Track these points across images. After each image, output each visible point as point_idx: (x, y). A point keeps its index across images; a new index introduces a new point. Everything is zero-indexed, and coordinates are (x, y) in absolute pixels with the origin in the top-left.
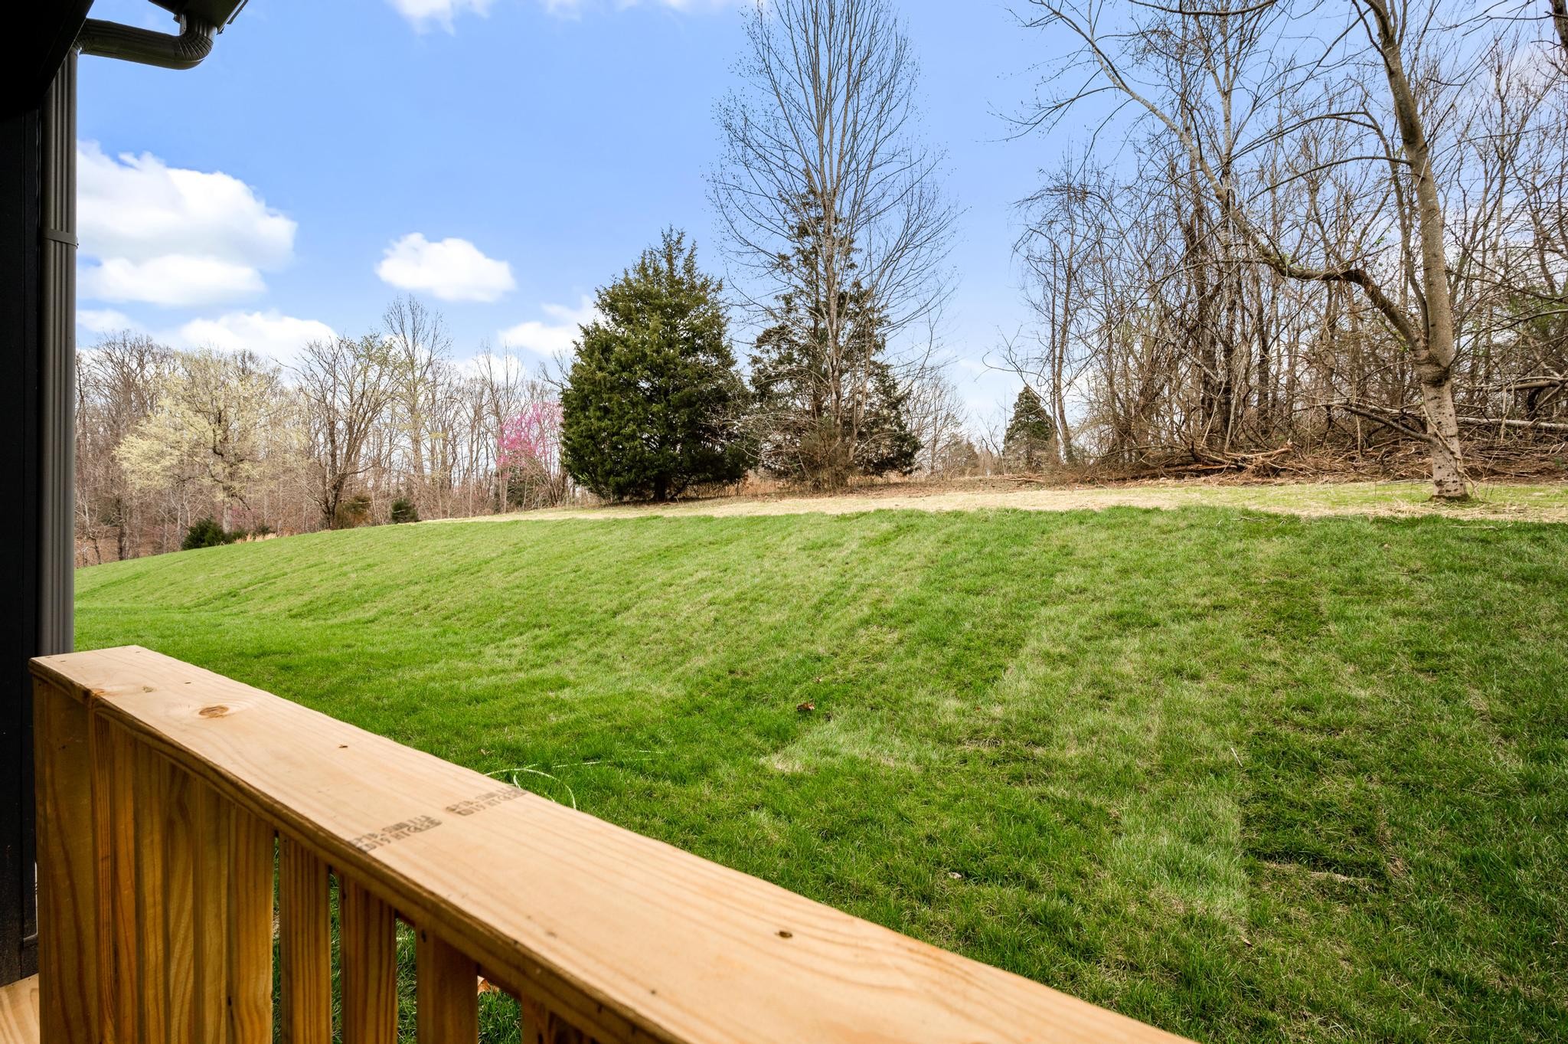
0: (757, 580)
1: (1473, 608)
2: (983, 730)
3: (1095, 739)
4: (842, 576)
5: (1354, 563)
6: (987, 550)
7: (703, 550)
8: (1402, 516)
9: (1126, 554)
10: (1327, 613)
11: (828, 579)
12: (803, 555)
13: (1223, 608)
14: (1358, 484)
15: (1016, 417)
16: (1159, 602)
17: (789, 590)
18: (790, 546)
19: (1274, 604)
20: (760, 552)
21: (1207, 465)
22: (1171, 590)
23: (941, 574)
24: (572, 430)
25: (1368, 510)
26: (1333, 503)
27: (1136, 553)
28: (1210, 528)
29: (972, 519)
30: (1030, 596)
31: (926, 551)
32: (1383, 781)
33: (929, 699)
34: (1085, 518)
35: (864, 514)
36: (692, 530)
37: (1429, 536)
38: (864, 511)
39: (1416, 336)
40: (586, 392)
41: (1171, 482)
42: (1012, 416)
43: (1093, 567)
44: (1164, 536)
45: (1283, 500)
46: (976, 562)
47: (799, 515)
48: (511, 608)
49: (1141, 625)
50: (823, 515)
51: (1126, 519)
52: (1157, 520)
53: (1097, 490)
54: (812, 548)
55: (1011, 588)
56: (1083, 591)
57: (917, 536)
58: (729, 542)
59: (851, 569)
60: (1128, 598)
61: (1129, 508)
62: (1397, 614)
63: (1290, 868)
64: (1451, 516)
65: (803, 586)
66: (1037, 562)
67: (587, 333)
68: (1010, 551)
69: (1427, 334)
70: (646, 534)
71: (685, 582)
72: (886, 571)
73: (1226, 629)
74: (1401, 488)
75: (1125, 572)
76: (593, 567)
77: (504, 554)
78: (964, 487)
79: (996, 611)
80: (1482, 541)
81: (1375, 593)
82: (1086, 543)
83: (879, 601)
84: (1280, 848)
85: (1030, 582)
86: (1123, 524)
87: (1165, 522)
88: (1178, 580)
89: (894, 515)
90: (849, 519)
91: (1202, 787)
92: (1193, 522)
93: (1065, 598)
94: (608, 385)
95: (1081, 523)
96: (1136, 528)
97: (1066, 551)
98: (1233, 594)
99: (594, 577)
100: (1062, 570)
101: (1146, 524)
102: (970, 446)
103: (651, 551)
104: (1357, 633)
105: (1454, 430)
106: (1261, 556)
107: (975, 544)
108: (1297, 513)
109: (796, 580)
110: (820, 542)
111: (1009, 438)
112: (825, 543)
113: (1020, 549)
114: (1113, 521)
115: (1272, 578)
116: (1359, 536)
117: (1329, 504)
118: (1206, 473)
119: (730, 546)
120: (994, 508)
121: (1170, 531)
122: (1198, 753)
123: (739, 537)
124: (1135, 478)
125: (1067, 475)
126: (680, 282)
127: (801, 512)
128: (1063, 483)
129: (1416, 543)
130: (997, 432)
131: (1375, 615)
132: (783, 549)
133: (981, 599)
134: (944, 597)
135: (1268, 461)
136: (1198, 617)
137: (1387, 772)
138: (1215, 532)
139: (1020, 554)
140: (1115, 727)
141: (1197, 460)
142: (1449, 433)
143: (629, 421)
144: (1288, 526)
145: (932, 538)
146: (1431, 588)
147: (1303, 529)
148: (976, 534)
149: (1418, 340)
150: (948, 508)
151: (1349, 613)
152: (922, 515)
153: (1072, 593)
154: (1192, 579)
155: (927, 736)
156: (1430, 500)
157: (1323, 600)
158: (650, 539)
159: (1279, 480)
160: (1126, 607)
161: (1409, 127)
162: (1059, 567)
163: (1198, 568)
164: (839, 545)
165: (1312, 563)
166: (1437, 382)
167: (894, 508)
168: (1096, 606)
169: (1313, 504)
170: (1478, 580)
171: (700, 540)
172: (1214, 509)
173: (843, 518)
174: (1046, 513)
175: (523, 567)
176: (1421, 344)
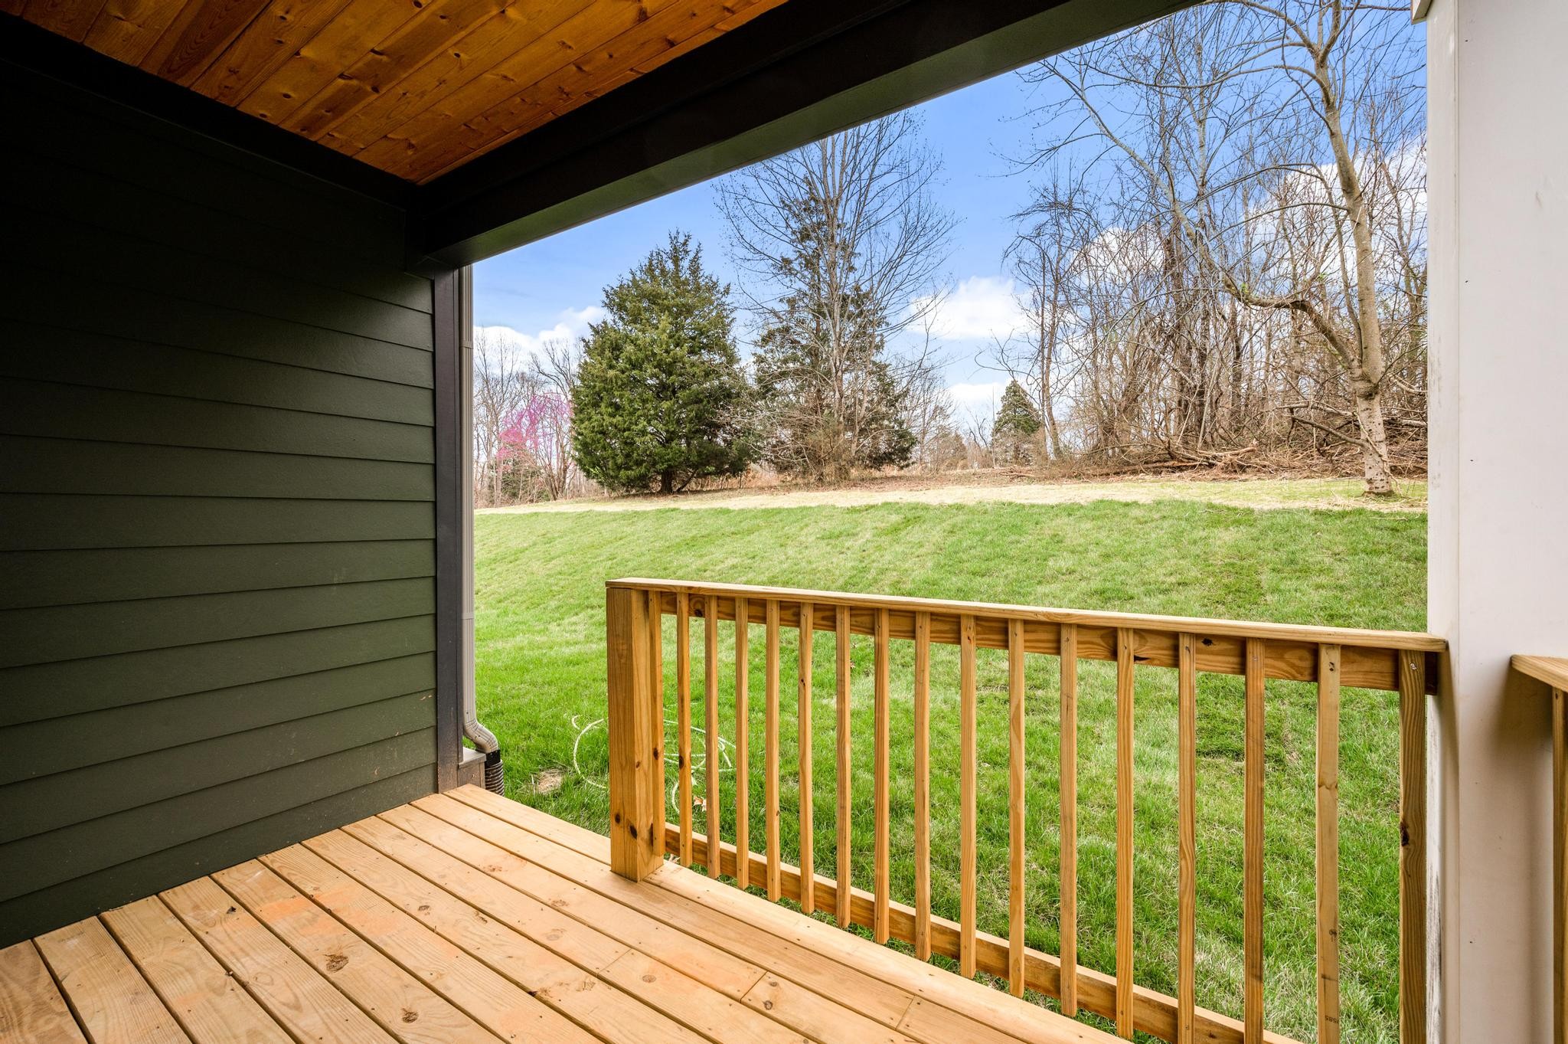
0: (785, 566)
1: (1375, 582)
2: (995, 679)
3: (1082, 683)
4: (861, 561)
5: (1293, 548)
6: (989, 538)
7: (728, 540)
8: (1336, 509)
9: (1108, 541)
10: (1266, 587)
11: (850, 565)
12: (823, 543)
13: (1185, 584)
14: (1310, 480)
15: (1004, 411)
16: (1134, 581)
17: (815, 574)
18: (809, 535)
19: (1226, 581)
20: (782, 540)
21: (1182, 462)
22: (1144, 570)
23: (950, 560)
24: (583, 426)
25: (1311, 504)
26: (1284, 497)
27: (1117, 541)
28: (1180, 519)
29: (972, 511)
30: (1028, 577)
31: (934, 540)
32: (1291, 704)
33: (949, 658)
34: (1073, 510)
35: (872, 507)
36: (712, 521)
37: (1353, 526)
38: (872, 503)
39: (1352, 357)
40: (597, 389)
41: (1149, 477)
42: (1000, 409)
43: (1081, 553)
44: (1140, 526)
45: (1244, 494)
46: (979, 549)
47: (810, 508)
48: (559, 592)
49: (1119, 599)
50: (834, 507)
51: (1108, 511)
52: (1135, 512)
53: (1083, 485)
54: (830, 537)
55: (1012, 571)
56: (1073, 572)
57: (924, 527)
58: (750, 532)
59: (869, 555)
60: (1109, 578)
61: (1111, 502)
62: (1318, 587)
63: (1221, 761)
64: (1374, 509)
65: (828, 570)
66: (1032, 549)
67: (596, 331)
68: (1009, 539)
69: (1361, 355)
70: (669, 525)
71: (718, 568)
72: (900, 557)
73: (1187, 600)
74: (1343, 484)
75: (1107, 556)
76: (627, 556)
77: (535, 544)
78: (960, 480)
79: (999, 589)
80: (1392, 530)
81: (1305, 571)
82: (1075, 532)
83: (898, 582)
84: (1214, 748)
85: (1027, 565)
86: (1106, 516)
87: (1141, 514)
88: (1150, 562)
89: (901, 508)
90: (859, 511)
91: (1162, 713)
92: (1165, 514)
93: (1057, 578)
94: (620, 383)
95: (1070, 515)
96: (1117, 519)
97: (1057, 539)
98: (1194, 573)
99: (631, 564)
100: (1054, 555)
101: (1125, 516)
102: (958, 437)
103: (678, 540)
104: (1287, 602)
105: (1382, 436)
106: (1219, 542)
107: (978, 533)
108: (1252, 506)
109: (821, 565)
110: (837, 532)
111: (997, 431)
112: (841, 533)
113: (1017, 537)
114: (1097, 513)
115: (1227, 560)
116: (1299, 526)
117: (1280, 498)
118: (1180, 469)
119: (752, 536)
120: (992, 501)
121: (1146, 522)
122: (1160, 690)
123: (759, 528)
124: (1117, 474)
125: (1055, 470)
126: (686, 283)
127: (813, 505)
128: (1052, 478)
129: (1342, 531)
130: (985, 425)
131: (1302, 588)
132: (803, 539)
133: (987, 580)
134: (954, 579)
135: (1235, 459)
136: (1165, 592)
137: (1295, 698)
138: (1183, 523)
139: (1018, 542)
140: (1098, 674)
141: (1173, 458)
142: (1378, 439)
143: (639, 417)
144: (1243, 518)
145: (938, 529)
146: (1347, 566)
147: (1255, 520)
148: (977, 525)
149: (1353, 360)
150: (949, 501)
151: (1282, 587)
152: (926, 508)
153: (1063, 574)
154: (1162, 562)
155: (950, 685)
156: (1363, 495)
157: (1263, 577)
158: (674, 530)
159: (1244, 476)
160: (1108, 585)
161: (1346, 180)
162: (1052, 553)
163: (1168, 553)
164: (854, 535)
165: (1260, 549)
166: (1369, 396)
167: (899, 501)
168: (1083, 584)
169: (1268, 498)
170: (1382, 560)
171: (722, 531)
172: (1183, 503)
173: (853, 510)
174: (1038, 506)
175: (559, 556)
176: (1356, 363)
